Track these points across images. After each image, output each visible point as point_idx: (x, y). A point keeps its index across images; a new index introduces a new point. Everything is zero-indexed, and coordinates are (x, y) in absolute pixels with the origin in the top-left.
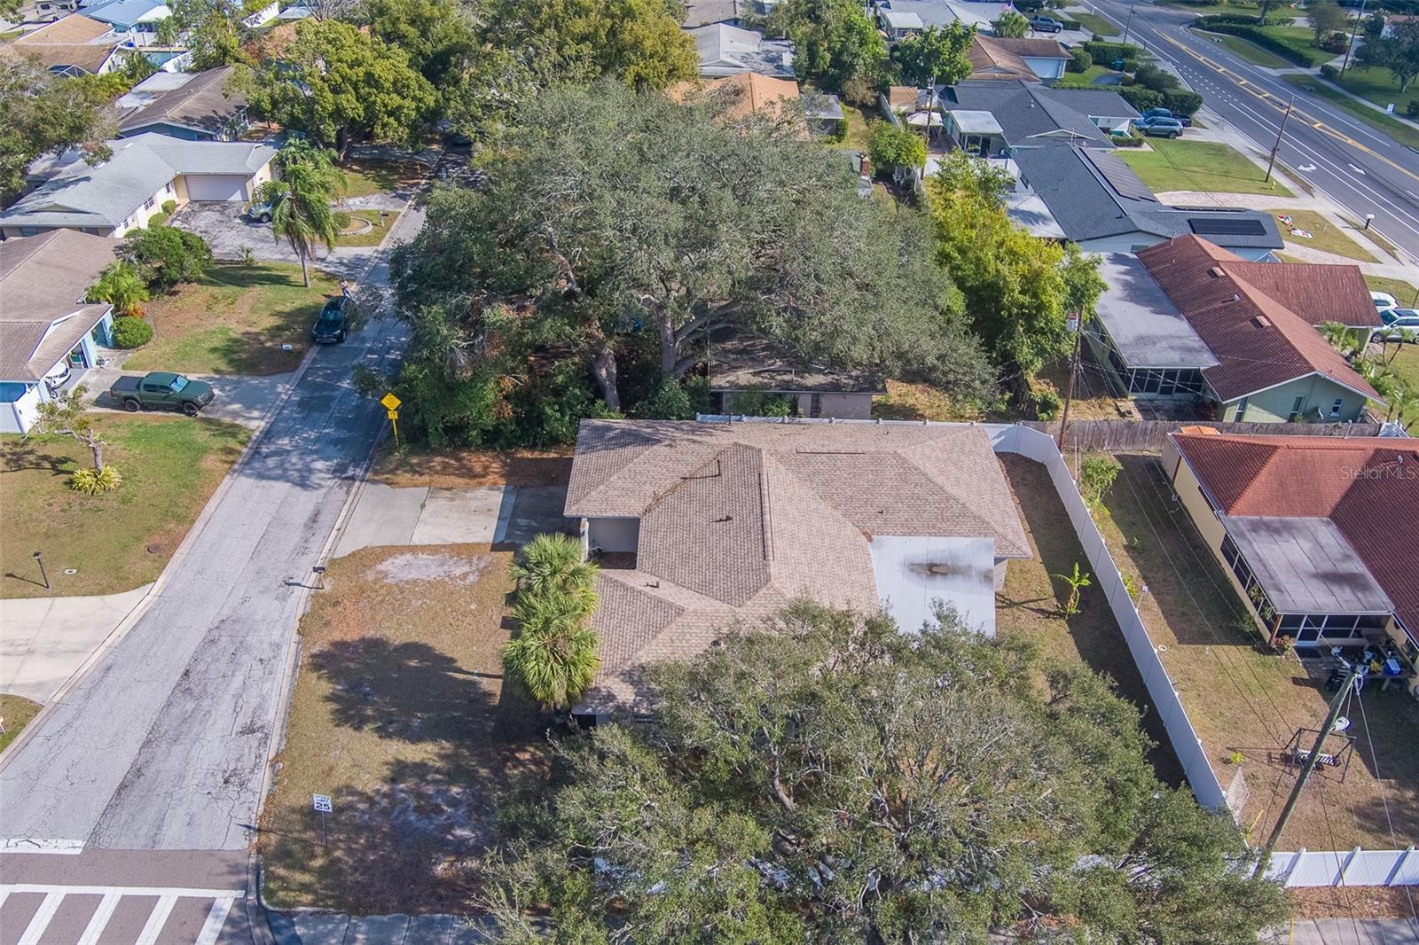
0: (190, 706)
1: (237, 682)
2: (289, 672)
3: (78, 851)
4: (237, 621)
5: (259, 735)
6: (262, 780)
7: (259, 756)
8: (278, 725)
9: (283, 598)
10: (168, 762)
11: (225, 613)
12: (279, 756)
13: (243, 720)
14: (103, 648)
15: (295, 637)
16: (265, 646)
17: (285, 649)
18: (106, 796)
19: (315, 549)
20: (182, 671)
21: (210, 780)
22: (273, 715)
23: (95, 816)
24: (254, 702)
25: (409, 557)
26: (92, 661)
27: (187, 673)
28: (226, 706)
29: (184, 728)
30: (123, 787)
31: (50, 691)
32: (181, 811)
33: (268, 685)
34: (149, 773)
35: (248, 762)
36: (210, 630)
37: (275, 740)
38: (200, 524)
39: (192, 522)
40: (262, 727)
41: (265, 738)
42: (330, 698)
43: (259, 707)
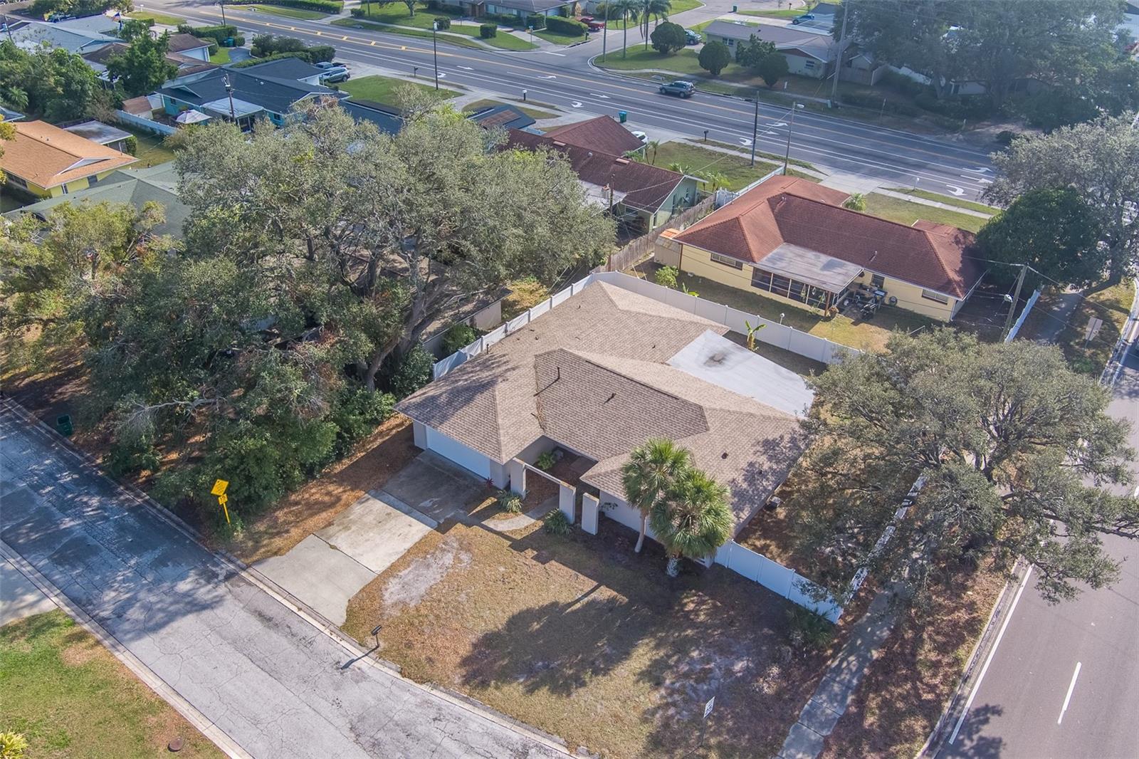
1: (448, 743)
2: (467, 706)
4: (361, 720)
5: (533, 751)
8: (529, 734)
9: (362, 677)
12: (571, 746)
15: (425, 688)
16: (418, 711)
17: (433, 698)
22: (516, 734)
24: (488, 741)
25: (394, 581)
33: (473, 726)
36: (357, 742)
37: (547, 742)
38: (173, 700)
39: (163, 703)
40: (524, 746)
41: (540, 748)
42: (531, 690)
43: (498, 740)
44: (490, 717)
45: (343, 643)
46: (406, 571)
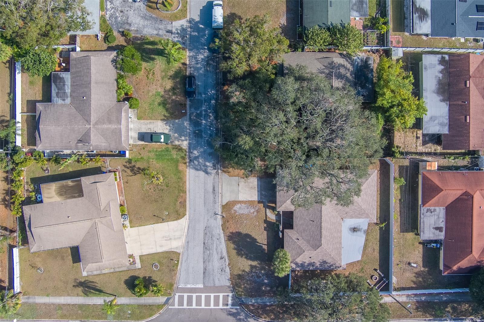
0: (208, 252)
1: (215, 245)
2: (224, 242)
3: (203, 287)
4: (208, 227)
5: (224, 259)
6: (228, 270)
7: (225, 264)
8: (226, 256)
9: (216, 219)
10: (210, 267)
11: (205, 225)
12: (229, 264)
13: (220, 256)
14: (184, 236)
15: (222, 232)
16: (217, 235)
17: (221, 235)
18: (202, 275)
19: (217, 202)
20: (203, 243)
21: (219, 271)
22: (225, 254)
23: (202, 279)
24: (220, 250)
25: (240, 205)
26: (184, 240)
27: (204, 243)
28: (215, 252)
29: (209, 258)
30: (204, 273)
31: (180, 249)
32: (216, 278)
33: (221, 246)
34: (207, 269)
35: (224, 266)
36: (204, 230)
37: (227, 260)
38: (187, 192)
39: (186, 192)
40: (224, 257)
41: (225, 259)
42: (235, 249)
43: (221, 252)
44: (225, 247)
45: (220, 209)
46: (243, 205)
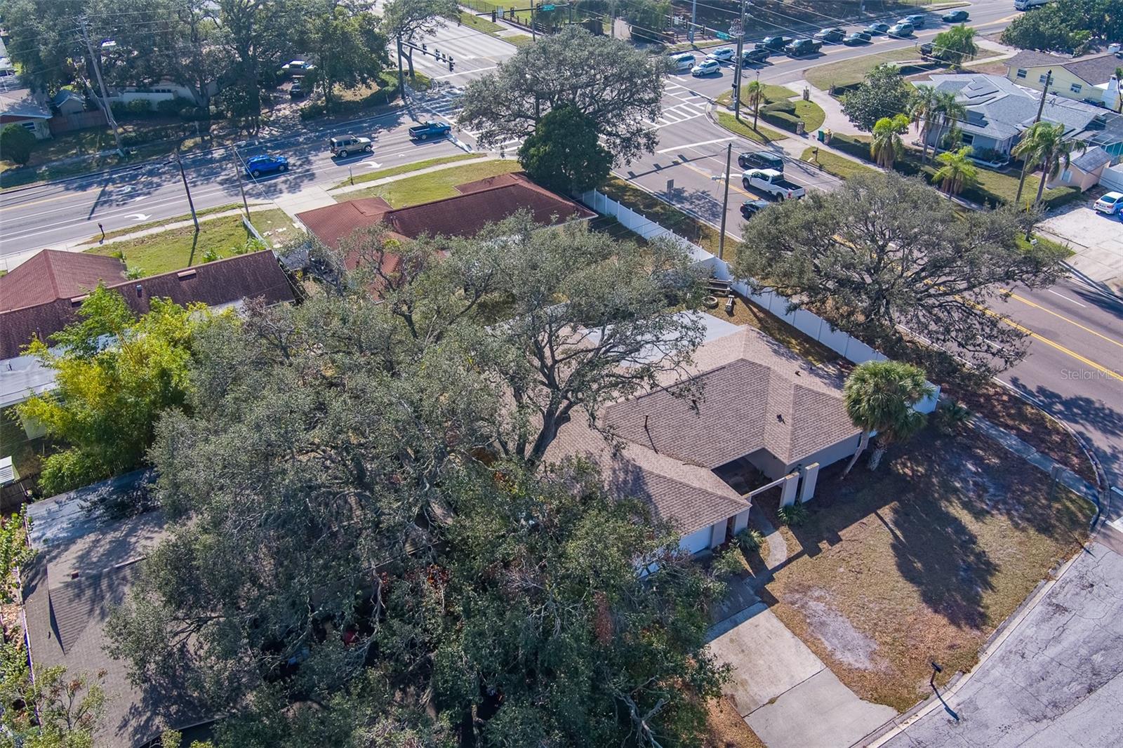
2: (1006, 633)
4: (1025, 711)
7: (1062, 587)
8: (1037, 599)
9: (971, 704)
11: (1030, 728)
12: (1048, 578)
13: (1061, 619)
15: (983, 659)
16: (1013, 667)
17: (998, 654)
19: (906, 739)
20: (1093, 696)
21: (1103, 593)
22: (1035, 607)
24: (1046, 626)
27: (1090, 690)
35: (1071, 588)
37: (1045, 591)
40: (1050, 604)
41: (1050, 596)
43: (1045, 620)
46: (826, 644)
